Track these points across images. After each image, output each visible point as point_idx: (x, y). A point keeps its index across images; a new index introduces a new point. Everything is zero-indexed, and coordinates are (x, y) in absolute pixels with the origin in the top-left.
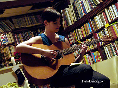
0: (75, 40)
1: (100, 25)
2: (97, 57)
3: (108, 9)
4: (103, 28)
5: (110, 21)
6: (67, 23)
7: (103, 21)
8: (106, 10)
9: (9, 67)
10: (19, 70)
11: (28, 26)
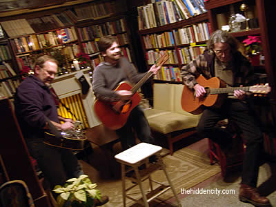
0: (153, 45)
1: (185, 40)
2: (177, 74)
3: (197, 26)
4: (188, 46)
5: (197, 41)
6: (144, 25)
7: (189, 37)
8: (194, 26)
9: (71, 74)
10: (83, 77)
11: (95, 19)
